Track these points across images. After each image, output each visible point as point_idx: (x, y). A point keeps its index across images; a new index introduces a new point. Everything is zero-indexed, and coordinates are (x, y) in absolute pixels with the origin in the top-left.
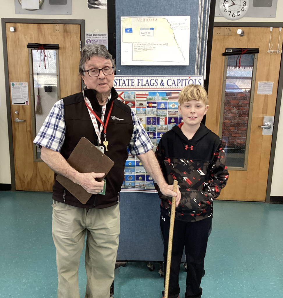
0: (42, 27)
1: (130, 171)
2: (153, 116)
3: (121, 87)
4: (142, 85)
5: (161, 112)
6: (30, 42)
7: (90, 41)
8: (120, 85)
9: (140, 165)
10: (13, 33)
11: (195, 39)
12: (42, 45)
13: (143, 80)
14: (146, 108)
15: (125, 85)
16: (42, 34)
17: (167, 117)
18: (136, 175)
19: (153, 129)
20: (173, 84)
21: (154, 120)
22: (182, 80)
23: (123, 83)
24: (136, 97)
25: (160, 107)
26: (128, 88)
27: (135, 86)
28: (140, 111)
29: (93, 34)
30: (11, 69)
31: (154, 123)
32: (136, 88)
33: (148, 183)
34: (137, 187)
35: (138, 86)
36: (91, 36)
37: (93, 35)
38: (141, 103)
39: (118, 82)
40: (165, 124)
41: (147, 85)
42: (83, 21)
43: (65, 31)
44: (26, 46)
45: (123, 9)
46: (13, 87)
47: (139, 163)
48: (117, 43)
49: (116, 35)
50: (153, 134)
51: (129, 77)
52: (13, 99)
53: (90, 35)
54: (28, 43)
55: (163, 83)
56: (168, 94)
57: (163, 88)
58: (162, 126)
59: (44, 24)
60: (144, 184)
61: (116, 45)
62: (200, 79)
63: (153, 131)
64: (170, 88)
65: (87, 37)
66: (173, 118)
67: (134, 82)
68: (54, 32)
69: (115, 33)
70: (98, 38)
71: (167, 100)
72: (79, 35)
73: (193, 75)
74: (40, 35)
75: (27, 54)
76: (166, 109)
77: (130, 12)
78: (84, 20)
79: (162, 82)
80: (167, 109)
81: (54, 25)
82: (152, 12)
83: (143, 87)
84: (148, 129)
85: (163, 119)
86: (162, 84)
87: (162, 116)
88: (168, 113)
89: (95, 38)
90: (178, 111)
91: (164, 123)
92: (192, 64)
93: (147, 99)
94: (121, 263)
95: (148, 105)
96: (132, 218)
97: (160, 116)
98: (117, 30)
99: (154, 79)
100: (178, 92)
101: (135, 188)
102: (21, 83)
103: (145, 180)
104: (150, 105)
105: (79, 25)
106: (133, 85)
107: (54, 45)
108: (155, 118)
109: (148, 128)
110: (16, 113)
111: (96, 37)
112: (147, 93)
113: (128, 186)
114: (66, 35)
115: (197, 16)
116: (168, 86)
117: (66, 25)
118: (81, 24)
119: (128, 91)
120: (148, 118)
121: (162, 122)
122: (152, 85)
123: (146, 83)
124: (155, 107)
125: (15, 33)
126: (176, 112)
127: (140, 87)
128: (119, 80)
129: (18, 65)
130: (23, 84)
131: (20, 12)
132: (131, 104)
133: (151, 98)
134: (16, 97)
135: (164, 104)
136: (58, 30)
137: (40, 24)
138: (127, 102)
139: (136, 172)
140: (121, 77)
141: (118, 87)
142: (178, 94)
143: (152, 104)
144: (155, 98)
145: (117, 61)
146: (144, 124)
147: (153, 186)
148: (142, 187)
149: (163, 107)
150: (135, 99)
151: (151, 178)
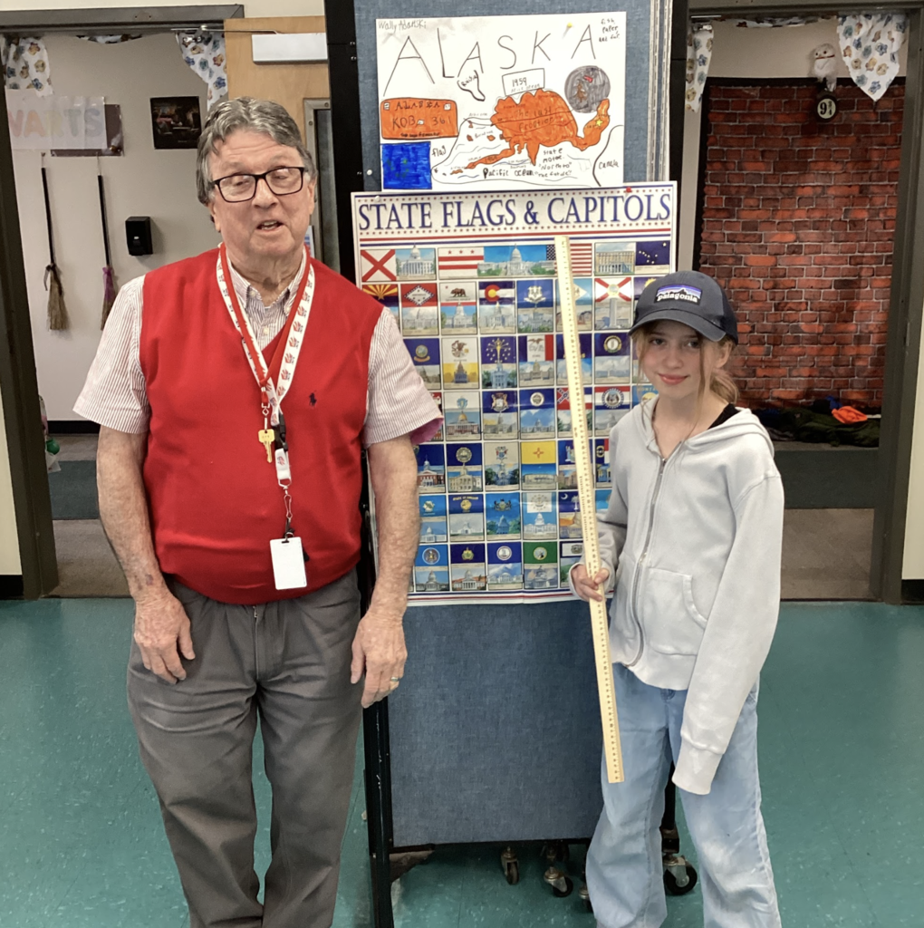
1: (429, 530)
2: (502, 331)
3: (383, 231)
4: (459, 224)
5: (532, 316)
8: (379, 227)
11: (641, 53)
13: (462, 206)
14: (475, 303)
15: (400, 227)
17: (555, 334)
18: (451, 546)
19: (505, 381)
20: (569, 214)
21: (506, 346)
22: (602, 199)
23: (390, 220)
24: (441, 268)
25: (527, 300)
26: (408, 235)
27: (433, 229)
28: (457, 317)
31: (506, 355)
32: (440, 234)
33: (496, 568)
34: (457, 586)
35: (446, 229)
38: (460, 286)
39: (372, 215)
40: (547, 359)
41: (478, 222)
42: (239, 10)
47: (462, 500)
48: (361, 78)
49: (358, 48)
50: (505, 397)
51: (413, 197)
55: (535, 214)
57: (533, 231)
58: (536, 365)
60: (483, 575)
61: (361, 86)
62: (666, 192)
63: (505, 385)
64: (558, 230)
67: (429, 215)
69: (354, 40)
71: (552, 273)
73: (640, 180)
76: (548, 304)
78: (242, 6)
79: (532, 211)
80: (552, 306)
83: (465, 229)
84: (489, 378)
85: (538, 341)
86: (531, 215)
87: (534, 331)
88: (557, 321)
90: (590, 312)
91: (543, 354)
92: (636, 142)
93: (479, 272)
94: (412, 854)
96: (443, 697)
97: (526, 331)
98: (360, 29)
99: (500, 201)
100: (590, 245)
101: (451, 591)
103: (484, 561)
104: (492, 293)
106: (427, 223)
108: (512, 339)
109: (486, 377)
112: (480, 252)
113: (425, 586)
116: (553, 225)
119: (412, 247)
120: (486, 342)
121: (536, 352)
122: (496, 220)
123: (474, 217)
124: (509, 301)
126: (586, 315)
127: (453, 230)
128: (374, 209)
132: (422, 292)
133: (494, 269)
135: (540, 288)
138: (408, 289)
139: (452, 535)
140: (383, 198)
141: (372, 232)
142: (589, 252)
143: (497, 290)
144: (506, 268)
145: (363, 141)
146: (473, 364)
147: (514, 579)
148: (478, 585)
149: (539, 299)
150: (435, 273)
151: (505, 552)
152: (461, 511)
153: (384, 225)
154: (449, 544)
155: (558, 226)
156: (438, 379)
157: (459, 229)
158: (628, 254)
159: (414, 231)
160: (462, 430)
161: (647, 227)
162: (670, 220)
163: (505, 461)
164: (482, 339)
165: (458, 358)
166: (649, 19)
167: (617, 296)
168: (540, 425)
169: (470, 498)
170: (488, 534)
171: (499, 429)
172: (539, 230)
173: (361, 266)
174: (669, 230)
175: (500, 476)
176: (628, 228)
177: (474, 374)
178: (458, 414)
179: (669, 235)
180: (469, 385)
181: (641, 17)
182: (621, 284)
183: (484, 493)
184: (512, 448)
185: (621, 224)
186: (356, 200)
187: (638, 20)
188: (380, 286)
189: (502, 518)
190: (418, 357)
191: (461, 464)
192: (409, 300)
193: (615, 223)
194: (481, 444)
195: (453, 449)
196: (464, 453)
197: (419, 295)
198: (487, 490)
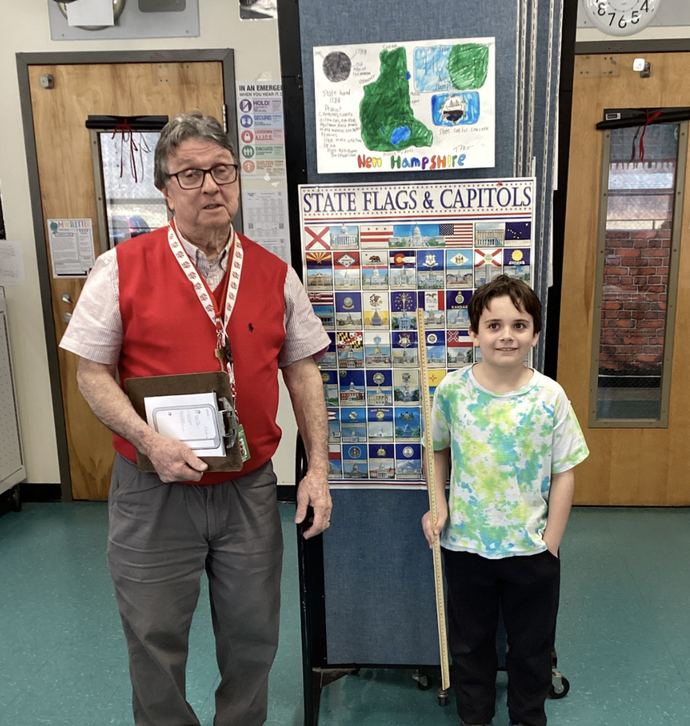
0: (123, 73)
1: (353, 433)
2: (407, 288)
3: (321, 213)
4: (376, 209)
5: (428, 277)
6: (93, 114)
7: (249, 104)
8: (318, 210)
9: (379, 417)
10: (49, 91)
11: (509, 82)
12: (126, 120)
13: (378, 195)
14: (387, 267)
15: (333, 210)
16: (123, 90)
17: (445, 290)
18: (370, 445)
19: (409, 324)
20: (456, 201)
21: (410, 299)
22: (480, 190)
23: (326, 205)
24: (363, 240)
25: (425, 265)
26: (339, 216)
27: (357, 212)
28: (375, 277)
29: (258, 87)
30: (47, 185)
31: (410, 306)
32: (361, 216)
33: (401, 463)
34: (374, 475)
35: (366, 212)
36: (252, 92)
37: (256, 88)
38: (376, 254)
39: (313, 201)
40: (439, 309)
41: (389, 207)
42: (230, 53)
43: (184, 81)
44: (84, 124)
45: (317, 10)
46: (54, 233)
47: (378, 411)
48: (305, 101)
49: (304, 80)
50: (408, 336)
51: (342, 189)
52: (55, 264)
53: (249, 89)
54: (89, 117)
55: (431, 201)
56: (446, 230)
57: (430, 214)
58: (431, 313)
59: (128, 65)
60: (393, 468)
61: (305, 106)
62: (528, 185)
63: (409, 327)
64: (448, 213)
65: (241, 95)
66: (460, 293)
67: (354, 201)
68: (156, 84)
69: (301, 73)
70: (270, 97)
71: (443, 245)
72: (221, 88)
73: (508, 177)
74: (119, 93)
75: (88, 145)
76: (440, 268)
77: (338, 16)
78: (233, 50)
79: (429, 199)
80: (443, 270)
81: (154, 65)
82: (394, 15)
83: (379, 212)
84: (397, 323)
85: (433, 295)
86: (428, 202)
87: (430, 288)
88: (447, 281)
89: (262, 96)
90: (471, 275)
91: (436, 305)
92: (506, 148)
93: (390, 244)
95: (392, 260)
97: (424, 288)
98: (305, 65)
99: (406, 192)
100: (472, 224)
101: (369, 479)
102: (74, 220)
103: (393, 457)
104: (399, 259)
105: (220, 64)
106: (353, 208)
107: (156, 120)
108: (412, 294)
109: (394, 321)
110: (65, 299)
111: (266, 94)
112: (391, 229)
113: (350, 475)
114: (186, 91)
115: (513, 18)
116: (443, 209)
117: (185, 65)
118: (225, 61)
119: (341, 225)
120: (395, 296)
121: (431, 304)
122: (403, 206)
123: (386, 203)
124: (411, 265)
125: (53, 90)
126: (468, 276)
127: (371, 212)
128: (315, 197)
129: (64, 173)
130: (81, 223)
131: (63, 35)
132: (349, 258)
133: (400, 241)
134: (62, 259)
135: (434, 256)
136: (164, 80)
137: (118, 66)
138: (339, 255)
139: (370, 437)
140: (321, 189)
141: (313, 214)
142: (471, 230)
143: (402, 257)
144: (410, 241)
145: (307, 147)
146: (385, 312)
147: (416, 471)
148: (388, 475)
149: (433, 264)
150: (358, 244)
151: (408, 451)
152: (376, 420)
153: (322, 208)
154: (368, 443)
155: (448, 210)
156: (360, 322)
157: (375, 212)
158: (499, 232)
159: (343, 213)
160: (378, 360)
161: (513, 211)
162: (530, 206)
163: (409, 384)
164: (391, 293)
165: (373, 307)
166: (515, 57)
167: (491, 263)
168: (434, 358)
169: (383, 410)
170: (396, 437)
171: (404, 359)
172: (434, 214)
173: (305, 239)
174: (530, 213)
175: (405, 395)
176: (499, 212)
177: (386, 319)
178: (375, 348)
179: (530, 218)
180: (382, 327)
181: (510, 54)
182: (494, 254)
183: (394, 407)
184: (414, 374)
185: (494, 209)
186: (302, 190)
187: (507, 57)
188: (318, 253)
189: (406, 426)
190: (346, 306)
191: (377, 385)
192: (339, 264)
193: (490, 208)
194: (391, 371)
195: (371, 374)
196: (379, 377)
197: (346, 260)
198: (396, 405)
